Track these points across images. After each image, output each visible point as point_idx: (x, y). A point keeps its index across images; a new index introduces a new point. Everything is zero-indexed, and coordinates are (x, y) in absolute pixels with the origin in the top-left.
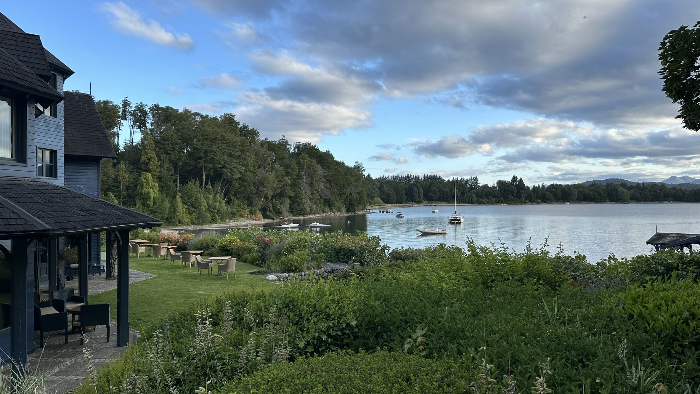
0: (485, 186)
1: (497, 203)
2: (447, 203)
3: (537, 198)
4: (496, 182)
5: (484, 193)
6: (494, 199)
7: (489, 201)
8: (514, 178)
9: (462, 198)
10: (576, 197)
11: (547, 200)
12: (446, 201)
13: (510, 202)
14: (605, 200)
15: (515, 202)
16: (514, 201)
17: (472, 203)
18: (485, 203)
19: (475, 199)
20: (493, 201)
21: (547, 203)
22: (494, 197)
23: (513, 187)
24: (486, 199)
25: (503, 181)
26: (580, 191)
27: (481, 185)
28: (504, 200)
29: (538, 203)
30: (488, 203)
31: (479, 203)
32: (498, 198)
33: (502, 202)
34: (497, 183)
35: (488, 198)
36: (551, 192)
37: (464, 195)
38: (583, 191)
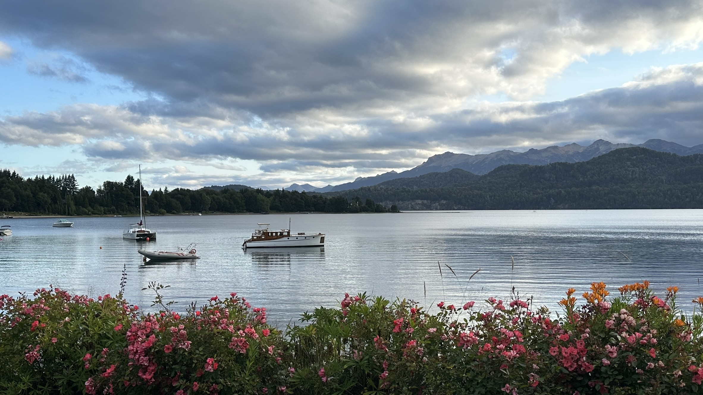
0: (88, 190)
1: (106, 214)
2: (29, 214)
3: (160, 207)
4: (102, 184)
5: (87, 200)
6: (102, 208)
7: (96, 211)
8: (130, 179)
9: (53, 207)
10: (209, 206)
11: (174, 210)
12: (26, 211)
13: (125, 212)
14: (243, 210)
15: (132, 213)
16: (130, 211)
17: (69, 214)
18: (88, 214)
19: (73, 207)
20: (101, 211)
21: (174, 213)
22: (101, 205)
23: (129, 191)
24: (90, 208)
25: (113, 182)
26: (213, 198)
27: (80, 187)
28: (117, 209)
29: (162, 214)
30: (94, 213)
31: (79, 214)
32: (107, 206)
33: (114, 213)
34: (104, 185)
35: (93, 208)
36: (178, 199)
37: (55, 202)
38: (218, 199)
